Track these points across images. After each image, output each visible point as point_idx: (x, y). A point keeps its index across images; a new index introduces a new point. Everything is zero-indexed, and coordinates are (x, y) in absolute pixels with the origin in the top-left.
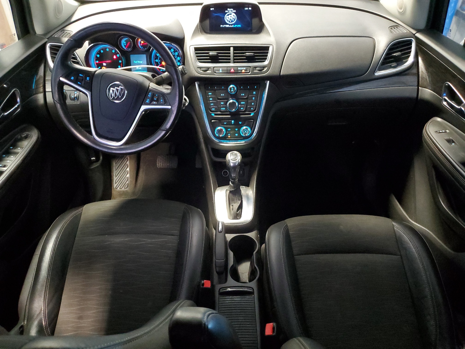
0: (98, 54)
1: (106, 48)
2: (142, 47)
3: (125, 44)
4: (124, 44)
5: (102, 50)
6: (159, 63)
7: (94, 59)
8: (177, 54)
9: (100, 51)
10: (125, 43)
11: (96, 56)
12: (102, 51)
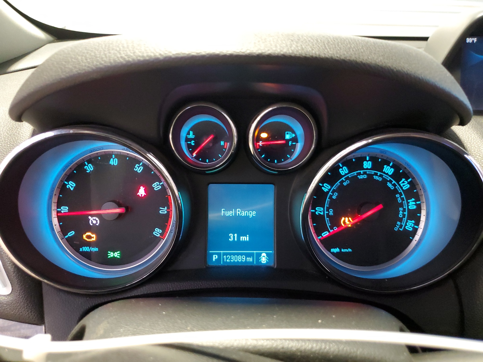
0: (69, 177)
1: (107, 156)
2: (260, 154)
3: (191, 140)
4: (187, 140)
5: (89, 161)
6: (327, 219)
7: (50, 198)
8: (406, 186)
9: (80, 166)
10: (191, 136)
11: (63, 188)
12: (89, 168)
